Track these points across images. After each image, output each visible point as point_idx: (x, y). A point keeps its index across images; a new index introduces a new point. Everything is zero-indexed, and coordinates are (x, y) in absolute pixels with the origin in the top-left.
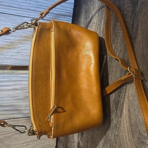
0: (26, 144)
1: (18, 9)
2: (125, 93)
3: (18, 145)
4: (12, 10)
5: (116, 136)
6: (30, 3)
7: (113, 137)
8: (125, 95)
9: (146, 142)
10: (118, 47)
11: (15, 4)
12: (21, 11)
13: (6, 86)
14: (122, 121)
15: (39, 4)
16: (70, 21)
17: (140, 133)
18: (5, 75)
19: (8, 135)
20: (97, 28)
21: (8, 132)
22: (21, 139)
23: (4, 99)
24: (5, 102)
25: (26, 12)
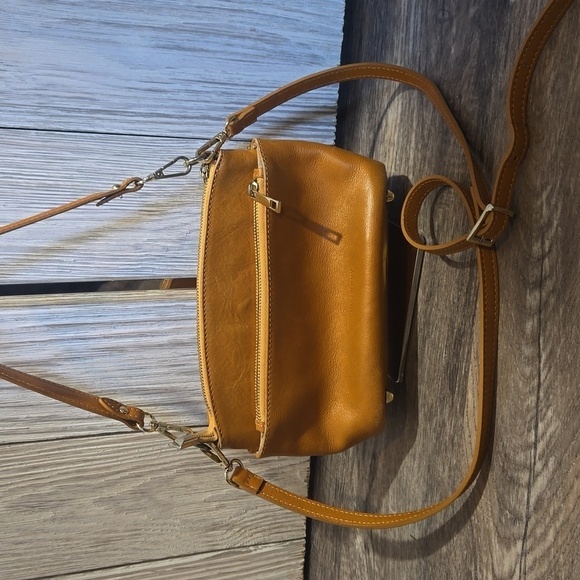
0: (217, 503)
1: (176, 120)
2: (470, 344)
3: (194, 506)
4: (162, 123)
5: (455, 470)
6: (209, 99)
7: (446, 474)
8: (469, 352)
9: (518, 479)
10: (451, 215)
11: (167, 107)
12: (186, 124)
13: (153, 334)
14: (465, 425)
15: (235, 99)
16: (330, 137)
17: (505, 455)
18: (149, 305)
19: (164, 475)
20: (401, 160)
21: (164, 466)
22: (200, 487)
23: (148, 372)
24: (152, 380)
25: (198, 124)
